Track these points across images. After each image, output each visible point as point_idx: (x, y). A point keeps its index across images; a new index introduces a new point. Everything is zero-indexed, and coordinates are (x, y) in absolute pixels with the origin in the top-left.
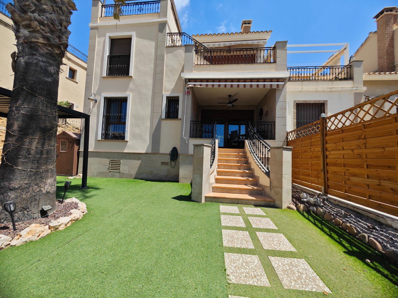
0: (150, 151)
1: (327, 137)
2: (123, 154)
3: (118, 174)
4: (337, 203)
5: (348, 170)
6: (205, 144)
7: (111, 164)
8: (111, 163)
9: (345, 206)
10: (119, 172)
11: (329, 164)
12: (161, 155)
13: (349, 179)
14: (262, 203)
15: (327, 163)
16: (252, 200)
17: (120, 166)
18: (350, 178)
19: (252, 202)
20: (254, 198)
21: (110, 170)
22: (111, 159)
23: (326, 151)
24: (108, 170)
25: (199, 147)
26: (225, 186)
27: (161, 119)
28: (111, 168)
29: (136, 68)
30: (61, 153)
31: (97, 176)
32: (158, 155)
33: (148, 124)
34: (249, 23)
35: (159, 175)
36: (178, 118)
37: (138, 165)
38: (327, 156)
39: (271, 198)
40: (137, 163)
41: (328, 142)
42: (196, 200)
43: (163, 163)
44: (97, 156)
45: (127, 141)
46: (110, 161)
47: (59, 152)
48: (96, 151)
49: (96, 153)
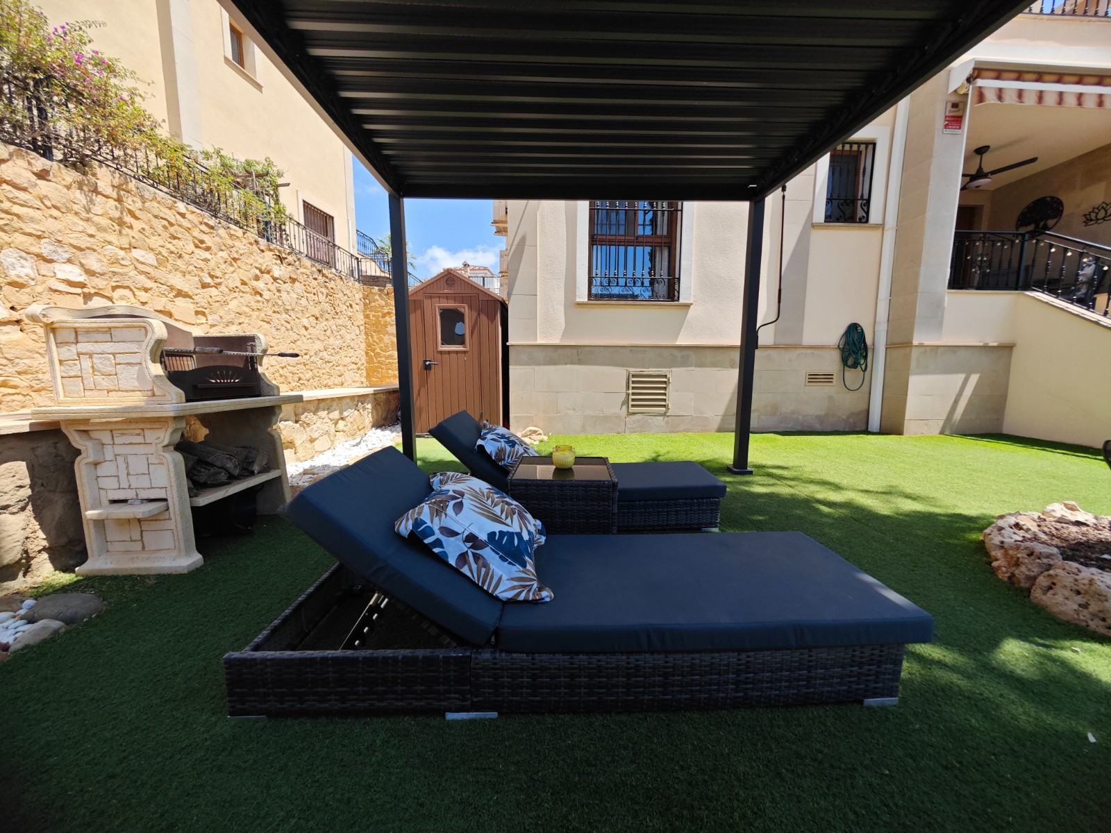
2: (676, 352)
3: (661, 418)
7: (633, 388)
8: (633, 382)
10: (664, 415)
12: (809, 351)
17: (665, 394)
21: (632, 410)
22: (633, 370)
24: (624, 407)
27: (810, 225)
28: (633, 400)
30: (441, 352)
31: (583, 429)
32: (799, 351)
35: (800, 417)
36: (865, 220)
37: (730, 388)
40: (726, 380)
43: (814, 378)
44: (580, 362)
45: (688, 306)
46: (631, 377)
47: (435, 350)
48: (574, 344)
49: (574, 351)
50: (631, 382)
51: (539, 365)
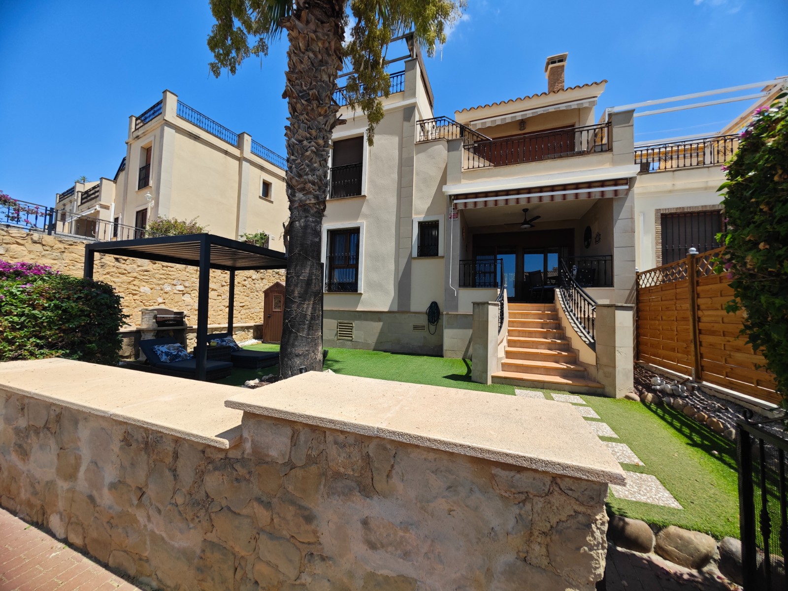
0: (395, 309)
1: (699, 288)
2: (356, 313)
4: (713, 393)
5: (729, 341)
6: (490, 302)
7: (340, 328)
8: (340, 326)
9: (724, 397)
10: (351, 341)
11: (703, 332)
12: (414, 314)
13: (730, 356)
14: (584, 389)
15: (700, 330)
16: (567, 384)
17: (352, 332)
18: (732, 354)
19: (567, 387)
20: (570, 382)
21: (339, 338)
22: (339, 321)
23: (699, 309)
24: (336, 337)
25: (481, 307)
26: (522, 363)
27: (411, 258)
28: (340, 333)
29: (372, 181)
32: (409, 314)
33: (392, 267)
34: (561, 59)
35: (410, 345)
36: (437, 255)
37: (379, 330)
38: (699, 318)
39: (598, 382)
40: (377, 327)
41: (702, 295)
42: (479, 380)
43: (416, 327)
45: (361, 294)
46: (338, 324)
47: (272, 311)
50: (338, 326)
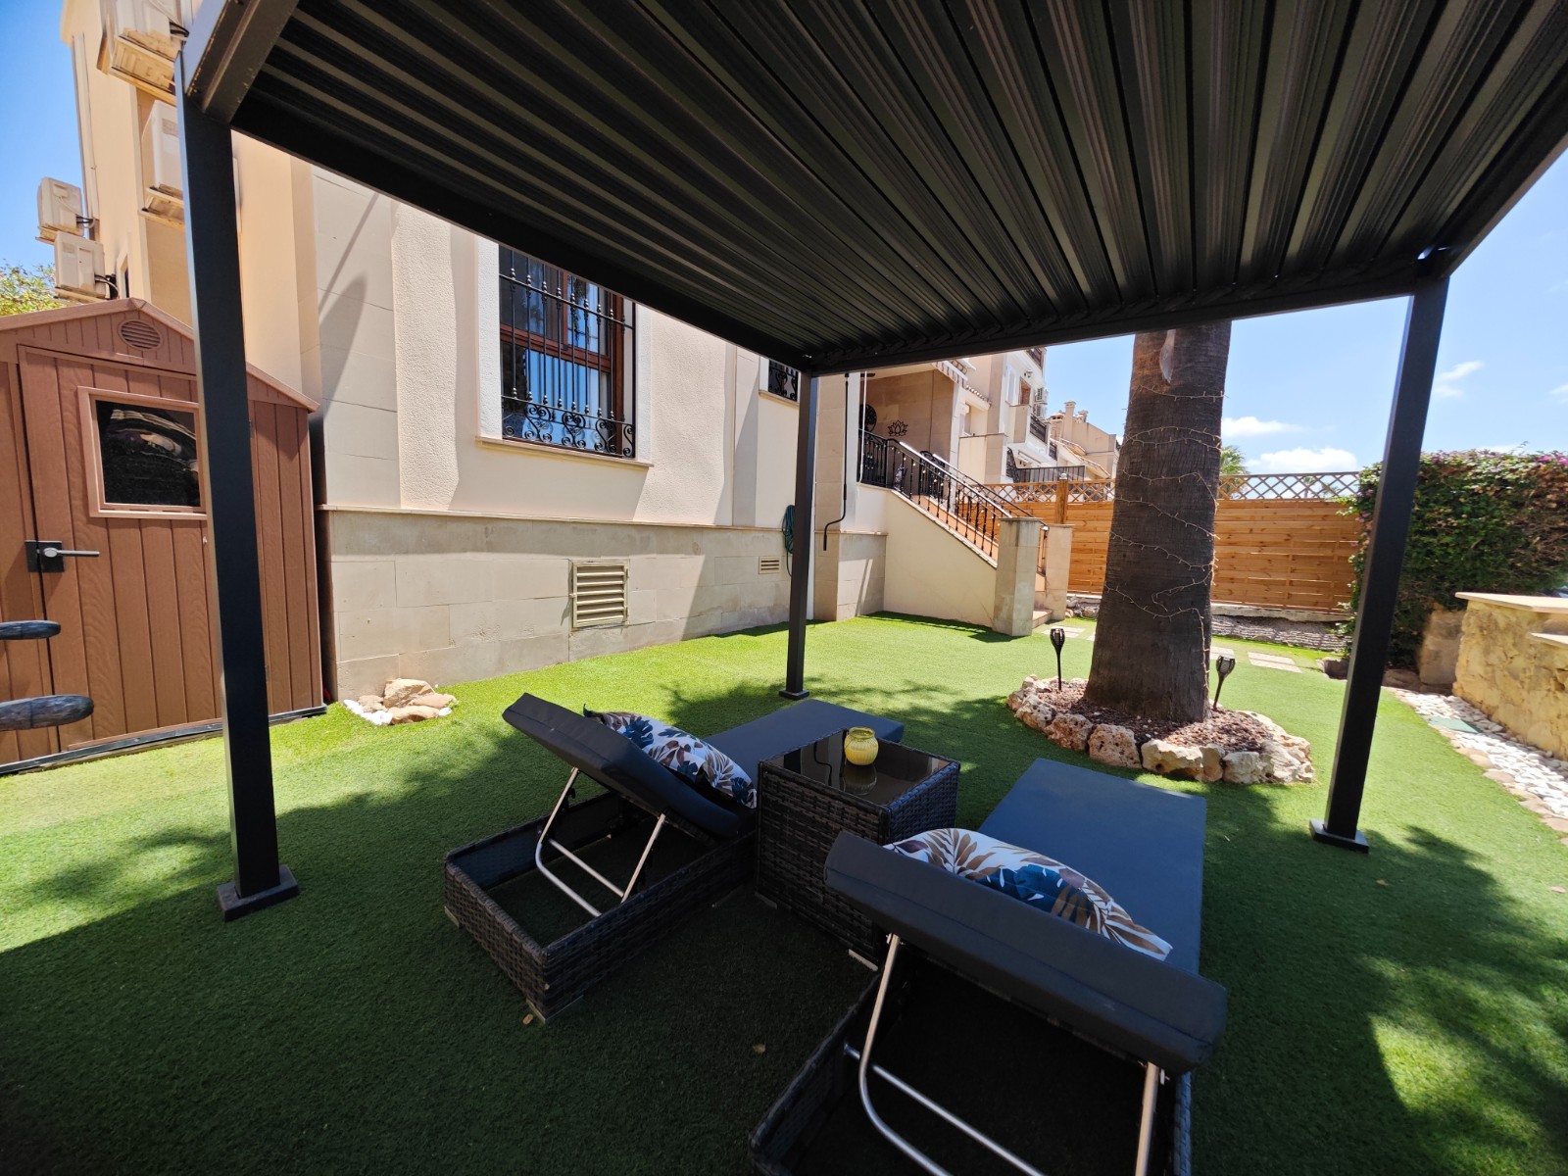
0: (727, 521)
2: (633, 532)
3: (618, 630)
7: (580, 588)
8: (580, 579)
10: (622, 625)
12: (761, 534)
17: (622, 595)
21: (578, 623)
22: (578, 560)
24: (567, 620)
27: (757, 390)
28: (580, 607)
30: (107, 522)
31: (500, 667)
32: (754, 534)
35: (755, 611)
39: (1046, 608)
40: (686, 569)
43: (765, 565)
44: (491, 548)
45: (645, 467)
46: (575, 571)
47: (79, 514)
48: (478, 514)
49: (480, 528)
50: (575, 579)
51: (407, 552)
